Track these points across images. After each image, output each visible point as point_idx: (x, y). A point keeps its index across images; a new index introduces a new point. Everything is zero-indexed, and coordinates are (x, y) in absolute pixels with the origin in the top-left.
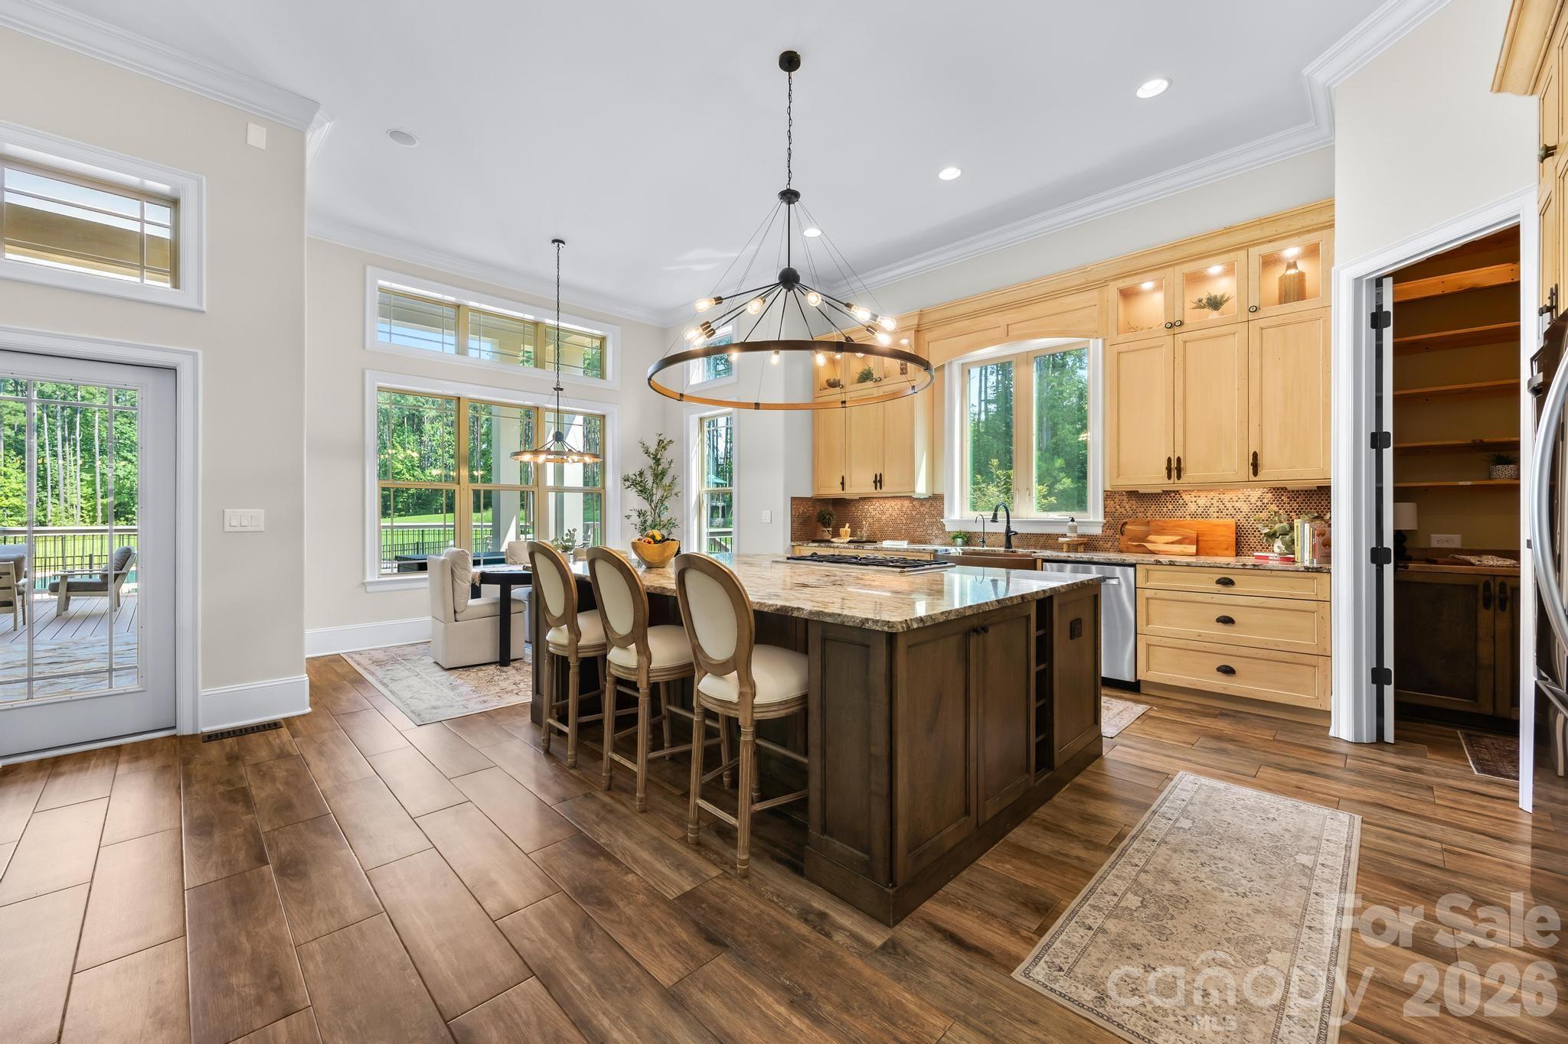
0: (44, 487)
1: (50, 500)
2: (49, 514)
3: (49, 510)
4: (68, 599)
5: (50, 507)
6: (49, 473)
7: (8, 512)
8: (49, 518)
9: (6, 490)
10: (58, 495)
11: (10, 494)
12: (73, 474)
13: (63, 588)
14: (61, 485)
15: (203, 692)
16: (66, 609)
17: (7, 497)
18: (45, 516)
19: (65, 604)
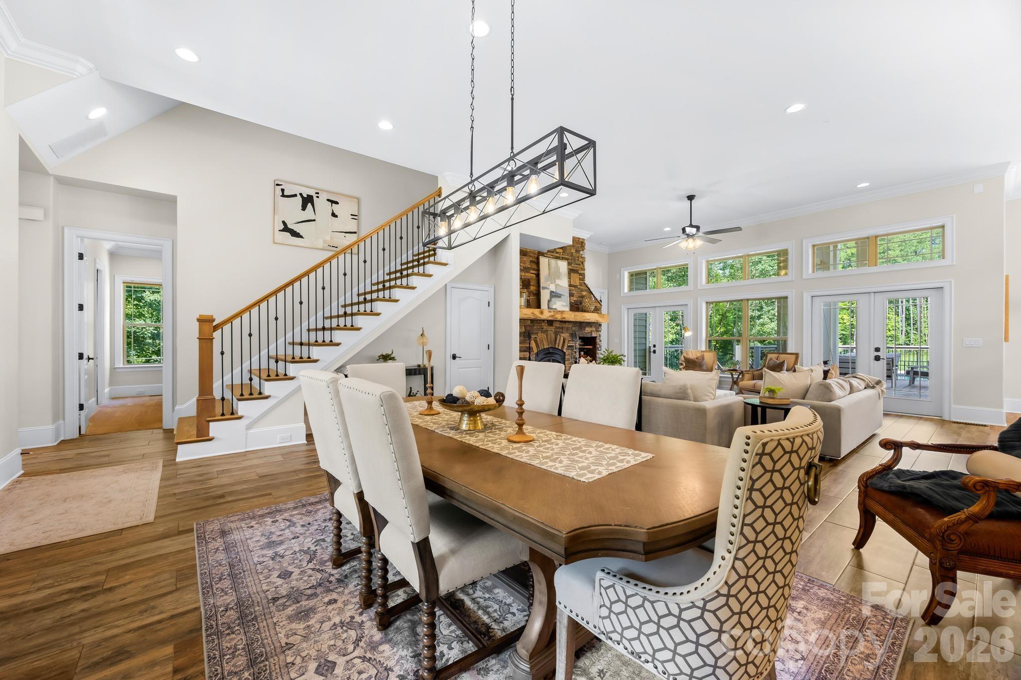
0: (909, 325)
1: (912, 331)
2: (912, 340)
3: (912, 338)
4: (914, 379)
5: (912, 336)
6: (912, 316)
7: (890, 339)
8: (912, 342)
9: (889, 326)
10: (917, 329)
11: (891, 329)
12: (926, 315)
13: (912, 373)
14: (919, 322)
15: (953, 406)
16: (913, 383)
17: (890, 330)
18: (910, 341)
19: (913, 381)
